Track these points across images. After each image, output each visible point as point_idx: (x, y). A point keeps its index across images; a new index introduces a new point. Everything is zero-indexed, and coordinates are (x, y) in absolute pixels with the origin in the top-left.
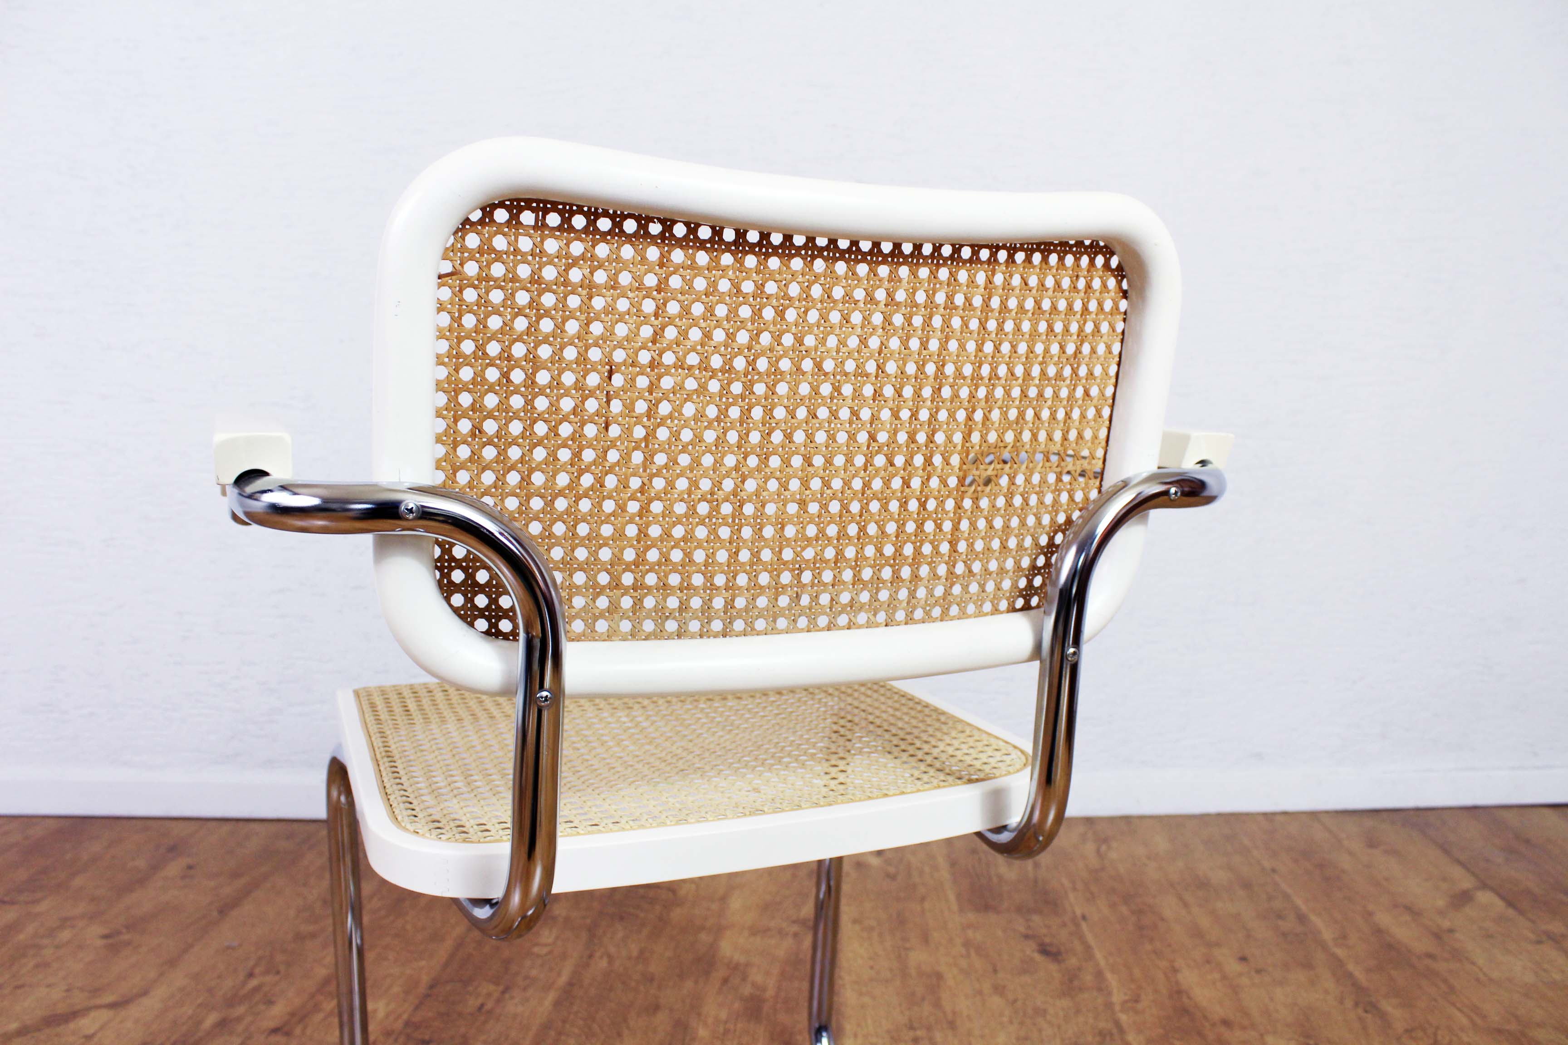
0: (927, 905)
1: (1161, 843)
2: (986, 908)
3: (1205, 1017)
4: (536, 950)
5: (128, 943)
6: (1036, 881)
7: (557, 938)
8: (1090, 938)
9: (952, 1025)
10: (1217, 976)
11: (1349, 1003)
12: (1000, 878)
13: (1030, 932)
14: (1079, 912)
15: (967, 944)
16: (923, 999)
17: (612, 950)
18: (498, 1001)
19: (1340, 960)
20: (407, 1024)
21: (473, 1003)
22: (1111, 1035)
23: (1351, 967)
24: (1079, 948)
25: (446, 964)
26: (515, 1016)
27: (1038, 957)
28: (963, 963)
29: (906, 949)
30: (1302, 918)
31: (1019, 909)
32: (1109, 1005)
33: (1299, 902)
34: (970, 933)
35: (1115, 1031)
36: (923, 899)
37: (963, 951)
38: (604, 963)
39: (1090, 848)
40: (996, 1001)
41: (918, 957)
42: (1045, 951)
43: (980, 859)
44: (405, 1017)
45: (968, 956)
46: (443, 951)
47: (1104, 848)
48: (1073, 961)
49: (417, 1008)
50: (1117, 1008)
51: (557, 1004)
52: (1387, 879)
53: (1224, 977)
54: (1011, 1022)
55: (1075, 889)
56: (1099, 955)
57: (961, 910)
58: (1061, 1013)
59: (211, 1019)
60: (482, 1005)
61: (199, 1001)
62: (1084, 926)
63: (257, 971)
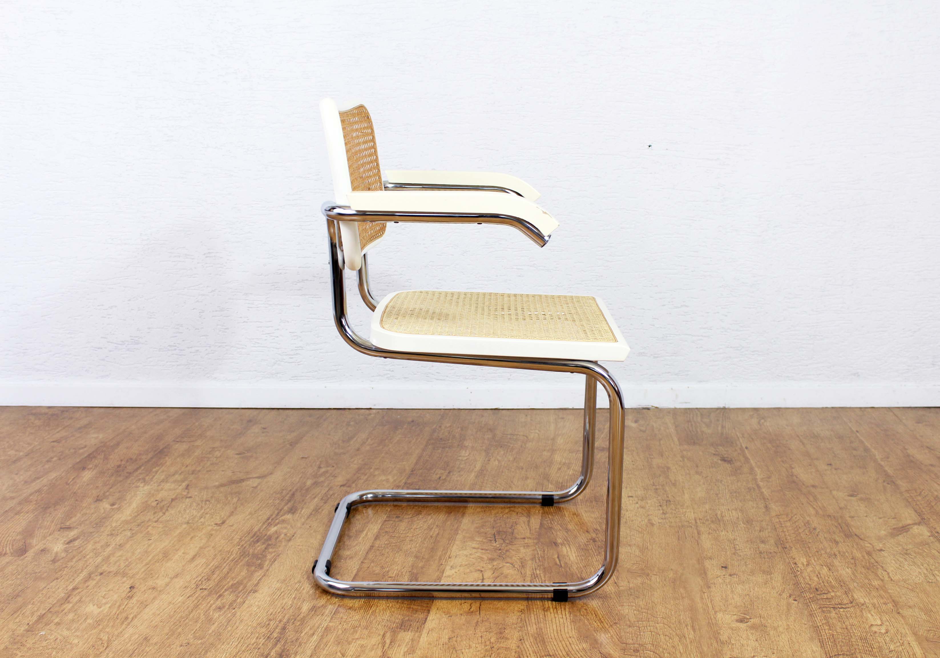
0: (662, 442)
1: (796, 419)
2: (694, 443)
3: (803, 484)
4: (460, 458)
5: (251, 456)
6: (722, 433)
7: (470, 454)
8: (748, 455)
9: (674, 485)
10: (813, 470)
11: (880, 481)
12: (702, 432)
13: (717, 453)
14: (744, 446)
15: (683, 457)
16: (660, 476)
17: (500, 458)
18: (447, 476)
19: (882, 466)
20: (405, 483)
21: (435, 477)
22: (754, 489)
23: (886, 468)
24: (742, 459)
25: (416, 463)
26: (457, 481)
27: (720, 462)
28: (681, 464)
29: (651, 458)
30: (866, 450)
31: (712, 445)
32: (755, 479)
33: (867, 444)
34: (685, 453)
35: (756, 488)
36: (660, 440)
37: (681, 459)
38: (497, 463)
39: (754, 421)
40: (697, 477)
41: (657, 461)
42: (724, 460)
43: (692, 425)
44: (404, 481)
45: (684, 460)
46: (413, 459)
47: (763, 421)
48: (738, 464)
49: (408, 478)
50: (759, 480)
51: (477, 477)
52: (922, 436)
53: (817, 471)
54: (704, 484)
55: (743, 437)
56: (752, 462)
57: (680, 444)
58: (730, 482)
59: (309, 483)
60: (440, 477)
61: (300, 476)
62: (746, 451)
63: (322, 466)
